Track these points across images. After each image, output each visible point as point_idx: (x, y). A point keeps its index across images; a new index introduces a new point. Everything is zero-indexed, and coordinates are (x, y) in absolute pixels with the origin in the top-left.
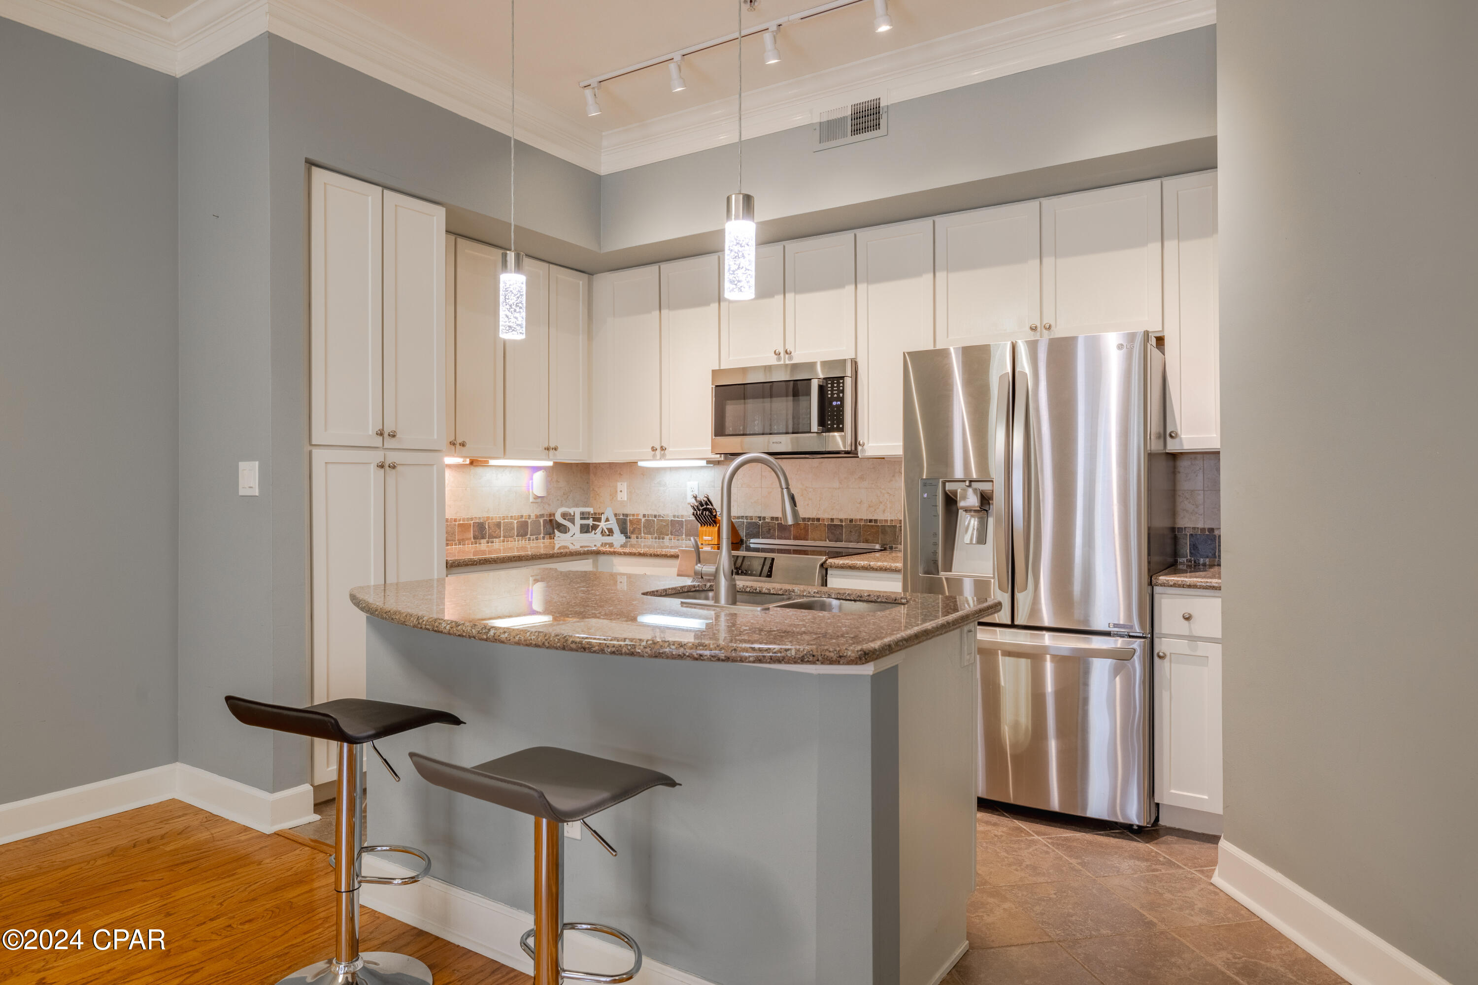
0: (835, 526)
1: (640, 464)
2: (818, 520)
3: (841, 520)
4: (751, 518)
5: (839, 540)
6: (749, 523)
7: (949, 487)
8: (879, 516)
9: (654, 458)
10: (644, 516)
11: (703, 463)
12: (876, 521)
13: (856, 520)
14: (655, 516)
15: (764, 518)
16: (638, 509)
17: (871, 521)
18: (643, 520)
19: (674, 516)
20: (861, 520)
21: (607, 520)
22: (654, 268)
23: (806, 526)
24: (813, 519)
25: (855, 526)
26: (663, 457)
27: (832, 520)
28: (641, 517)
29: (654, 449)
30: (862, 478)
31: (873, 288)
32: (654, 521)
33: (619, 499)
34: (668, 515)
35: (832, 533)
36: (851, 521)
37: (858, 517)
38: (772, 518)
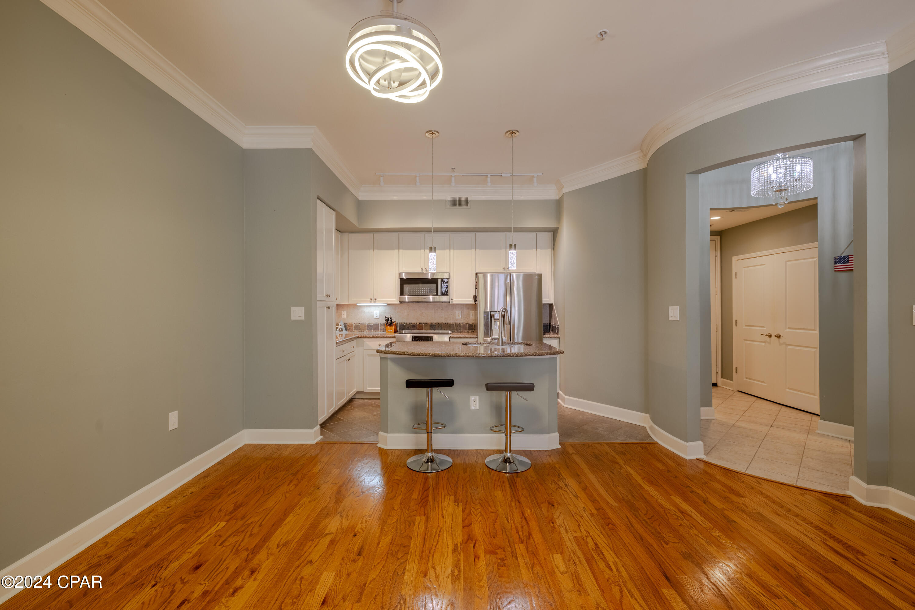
0: (433, 325)
1: (357, 304)
2: (427, 323)
3: (435, 323)
4: (401, 323)
5: (434, 330)
6: (400, 325)
7: (492, 313)
8: (448, 322)
9: (371, 302)
10: (354, 323)
11: (386, 304)
12: (447, 323)
13: (440, 323)
14: (360, 323)
15: (406, 323)
16: (352, 321)
17: (445, 323)
18: (354, 325)
19: (368, 323)
20: (442, 323)
21: (341, 326)
22: (371, 234)
23: (422, 325)
24: (425, 323)
25: (440, 325)
26: (375, 302)
27: (432, 323)
28: (353, 324)
29: (371, 299)
30: (442, 310)
31: (455, 251)
32: (359, 325)
33: (343, 317)
34: (365, 323)
35: (433, 328)
36: (439, 323)
37: (441, 322)
38: (410, 323)
